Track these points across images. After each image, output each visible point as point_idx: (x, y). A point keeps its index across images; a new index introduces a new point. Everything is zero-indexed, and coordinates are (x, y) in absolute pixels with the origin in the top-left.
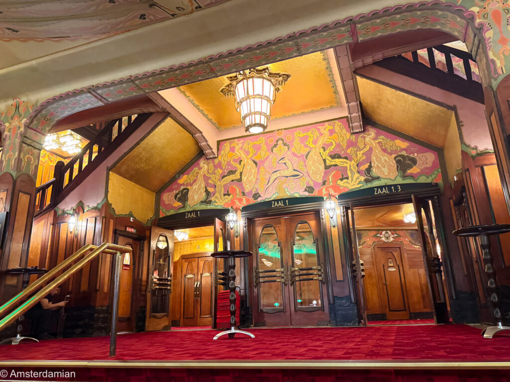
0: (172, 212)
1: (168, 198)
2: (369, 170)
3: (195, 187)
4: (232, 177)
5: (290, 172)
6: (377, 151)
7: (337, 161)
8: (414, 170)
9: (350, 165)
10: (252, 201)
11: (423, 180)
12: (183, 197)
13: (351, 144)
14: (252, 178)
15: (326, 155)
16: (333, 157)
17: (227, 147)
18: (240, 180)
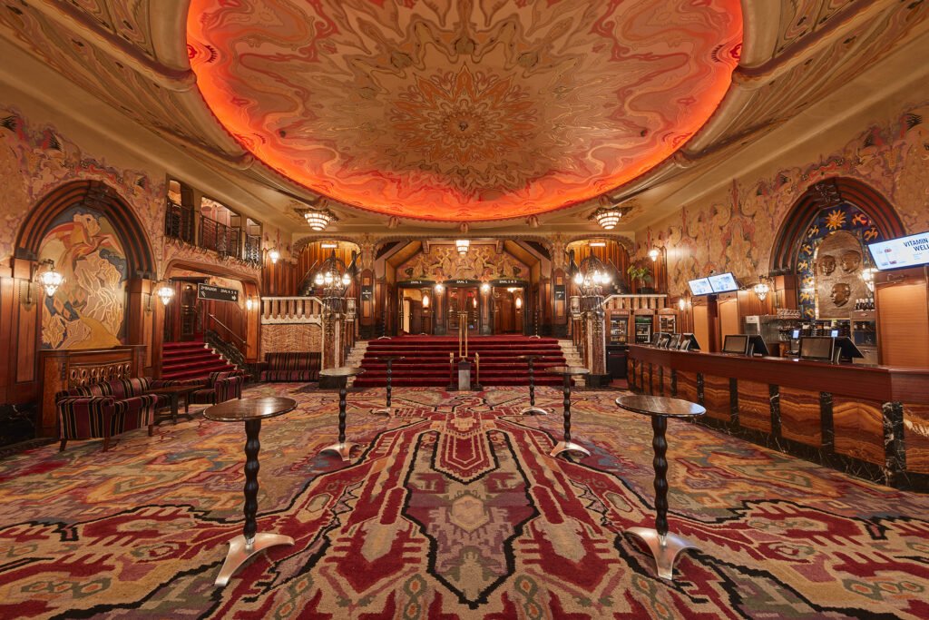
0: (404, 280)
1: (401, 271)
2: (502, 271)
3: (417, 268)
4: (437, 265)
5: (467, 267)
6: (506, 264)
7: (489, 265)
8: (519, 275)
9: (494, 268)
10: (447, 279)
11: (522, 279)
12: (410, 272)
13: (495, 258)
14: (448, 267)
15: (484, 261)
16: (488, 263)
17: (434, 249)
18: (442, 268)
